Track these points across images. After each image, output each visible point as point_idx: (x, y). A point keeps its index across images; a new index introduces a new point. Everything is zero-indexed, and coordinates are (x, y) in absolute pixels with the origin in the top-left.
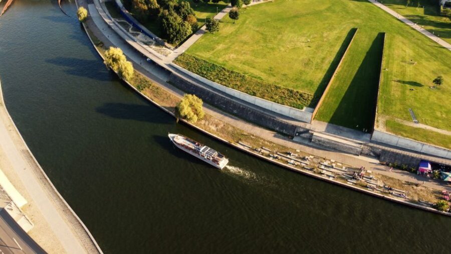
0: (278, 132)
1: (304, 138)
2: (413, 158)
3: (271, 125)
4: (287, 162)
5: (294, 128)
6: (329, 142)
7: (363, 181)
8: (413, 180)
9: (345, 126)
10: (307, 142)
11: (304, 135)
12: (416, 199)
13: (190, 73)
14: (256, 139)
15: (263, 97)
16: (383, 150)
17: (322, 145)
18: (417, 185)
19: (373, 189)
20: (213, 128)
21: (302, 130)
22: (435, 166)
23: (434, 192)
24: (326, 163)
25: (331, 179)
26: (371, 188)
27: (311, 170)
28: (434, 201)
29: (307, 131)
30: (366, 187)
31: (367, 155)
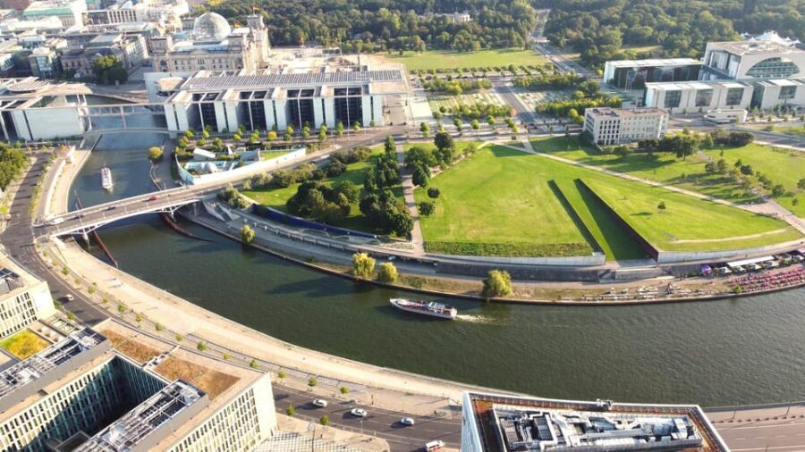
0: (583, 281)
1: (607, 279)
2: (695, 265)
3: (572, 277)
4: (613, 300)
5: (595, 272)
6: (631, 274)
7: (676, 292)
8: (706, 281)
9: (632, 259)
10: (612, 281)
11: (605, 276)
12: (718, 292)
13: (455, 256)
14: (573, 292)
15: (550, 255)
16: (672, 267)
17: (625, 279)
18: (711, 283)
19: (687, 296)
20: (527, 295)
21: (602, 272)
22: (712, 266)
23: (725, 283)
24: (641, 290)
25: (654, 300)
26: (685, 295)
27: (635, 298)
28: (729, 289)
29: (608, 271)
30: (681, 296)
31: (662, 275)
